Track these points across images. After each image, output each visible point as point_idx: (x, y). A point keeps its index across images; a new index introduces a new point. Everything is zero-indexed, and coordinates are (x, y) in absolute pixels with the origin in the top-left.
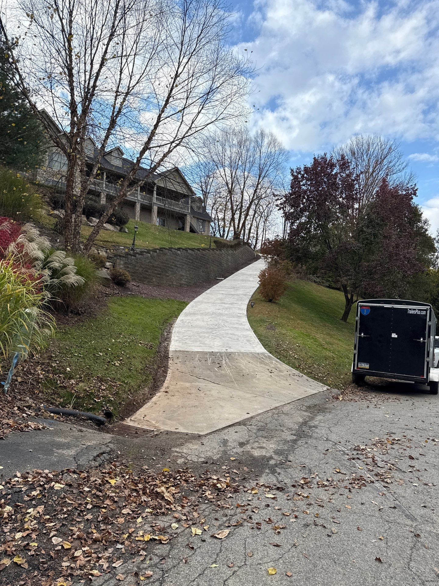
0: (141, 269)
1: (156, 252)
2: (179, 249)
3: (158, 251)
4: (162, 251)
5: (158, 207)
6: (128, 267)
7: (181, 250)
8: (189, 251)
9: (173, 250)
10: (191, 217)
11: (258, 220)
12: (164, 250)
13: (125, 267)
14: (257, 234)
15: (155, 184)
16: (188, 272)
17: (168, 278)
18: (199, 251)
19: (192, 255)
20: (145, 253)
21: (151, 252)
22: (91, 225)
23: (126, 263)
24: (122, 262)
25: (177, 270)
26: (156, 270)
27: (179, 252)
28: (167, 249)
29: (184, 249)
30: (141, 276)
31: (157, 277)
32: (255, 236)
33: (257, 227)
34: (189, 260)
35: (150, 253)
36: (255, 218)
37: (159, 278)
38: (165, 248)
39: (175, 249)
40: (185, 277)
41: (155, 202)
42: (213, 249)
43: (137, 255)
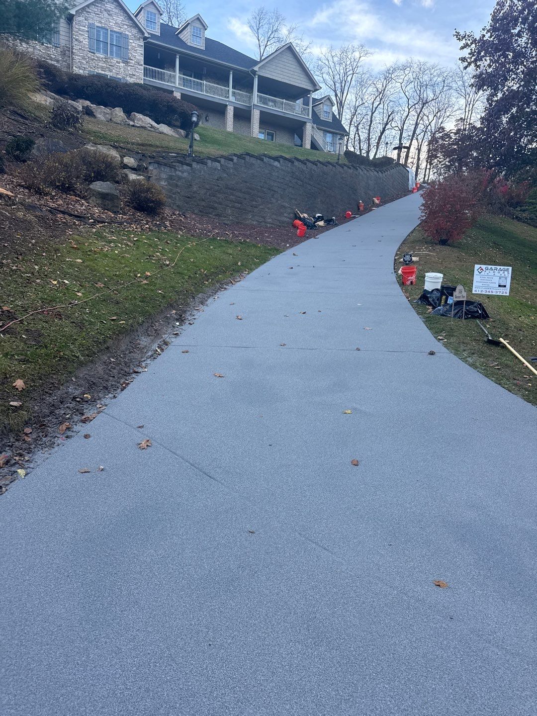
0: (203, 192)
1: (232, 160)
2: (276, 159)
3: (235, 158)
4: (244, 159)
5: (261, 112)
6: (177, 186)
7: (281, 160)
8: (296, 163)
9: (266, 160)
10: (313, 127)
11: (420, 137)
12: (247, 158)
13: (169, 184)
14: (419, 159)
15: (254, 72)
16: (293, 201)
17: (256, 210)
18: (316, 165)
19: (302, 172)
20: (209, 162)
21: (222, 160)
22: (131, 123)
23: (171, 178)
24: (164, 176)
25: (273, 196)
26: (232, 194)
27: (276, 164)
28: (252, 156)
29: (286, 159)
30: (203, 203)
31: (233, 207)
32: (415, 161)
33: (419, 150)
34: (296, 180)
35: (219, 162)
36: (415, 136)
37: (239, 208)
38: (248, 154)
39: (270, 157)
40: (289, 210)
41: (256, 103)
42: (342, 166)
43: (195, 165)
